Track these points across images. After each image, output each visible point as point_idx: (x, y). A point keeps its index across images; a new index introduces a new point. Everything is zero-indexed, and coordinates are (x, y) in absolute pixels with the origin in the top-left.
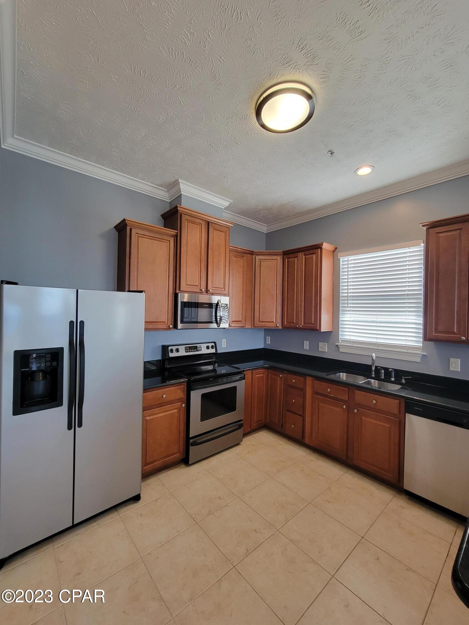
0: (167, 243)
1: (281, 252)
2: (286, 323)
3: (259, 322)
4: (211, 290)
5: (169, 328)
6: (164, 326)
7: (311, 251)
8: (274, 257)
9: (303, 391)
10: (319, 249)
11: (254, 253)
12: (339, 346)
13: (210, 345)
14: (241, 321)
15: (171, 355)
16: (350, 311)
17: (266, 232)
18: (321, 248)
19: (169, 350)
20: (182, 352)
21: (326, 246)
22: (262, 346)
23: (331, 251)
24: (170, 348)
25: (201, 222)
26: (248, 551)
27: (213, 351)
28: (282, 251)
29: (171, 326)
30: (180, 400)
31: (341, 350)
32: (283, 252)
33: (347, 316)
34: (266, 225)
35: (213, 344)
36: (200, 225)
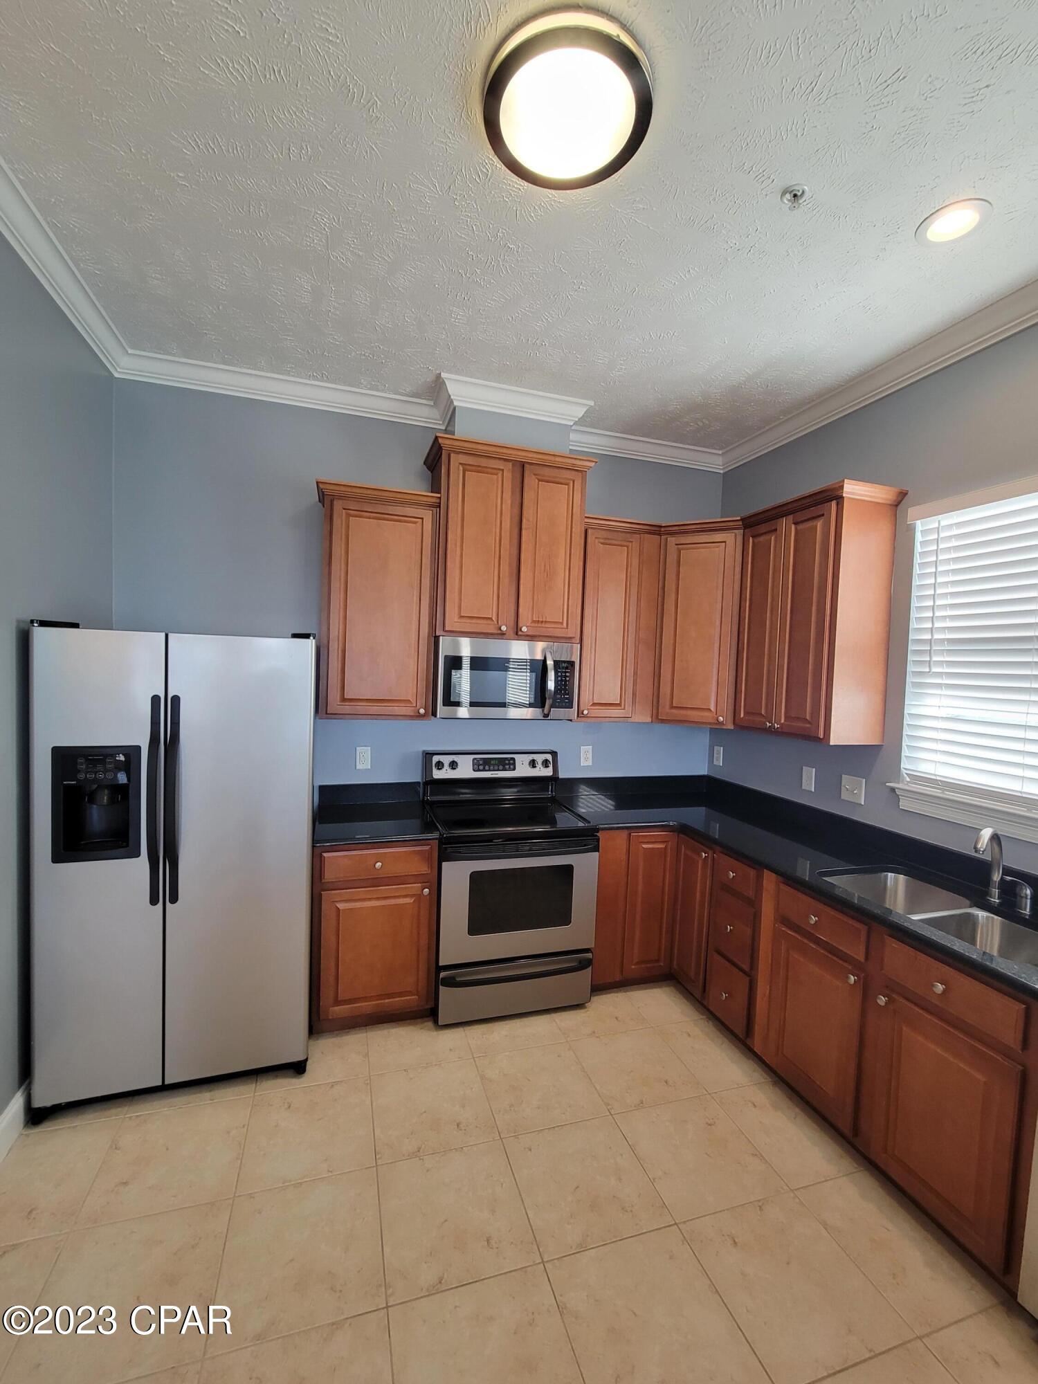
0: (415, 523)
1: (737, 520)
2: (742, 716)
3: (672, 707)
4: (524, 629)
5: (420, 716)
6: (408, 711)
7: (813, 511)
8: (718, 537)
9: (754, 904)
10: (834, 504)
11: (663, 529)
12: (898, 792)
13: (540, 758)
14: (619, 705)
15: (438, 774)
16: (939, 686)
17: (722, 472)
18: (839, 499)
19: (434, 763)
20: (465, 770)
21: (853, 489)
22: (703, 771)
23: (891, 505)
24: (436, 759)
25: (500, 465)
26: (440, 1283)
27: (548, 772)
28: (739, 518)
29: (422, 711)
30: (417, 878)
31: (903, 804)
32: (742, 520)
33: (928, 701)
34: (720, 452)
35: (549, 757)
36: (500, 475)
